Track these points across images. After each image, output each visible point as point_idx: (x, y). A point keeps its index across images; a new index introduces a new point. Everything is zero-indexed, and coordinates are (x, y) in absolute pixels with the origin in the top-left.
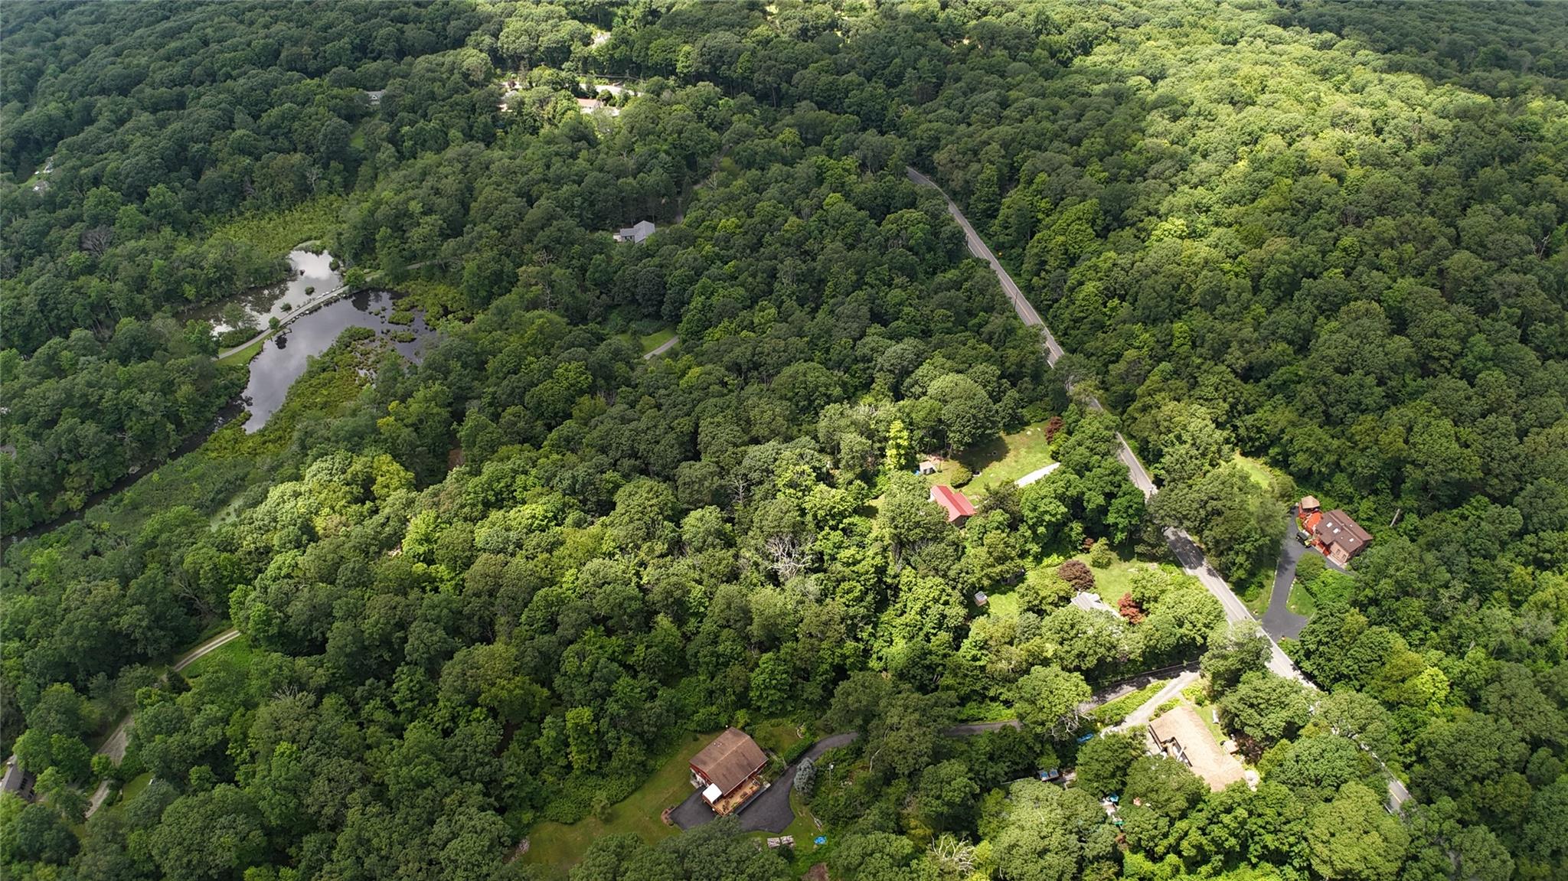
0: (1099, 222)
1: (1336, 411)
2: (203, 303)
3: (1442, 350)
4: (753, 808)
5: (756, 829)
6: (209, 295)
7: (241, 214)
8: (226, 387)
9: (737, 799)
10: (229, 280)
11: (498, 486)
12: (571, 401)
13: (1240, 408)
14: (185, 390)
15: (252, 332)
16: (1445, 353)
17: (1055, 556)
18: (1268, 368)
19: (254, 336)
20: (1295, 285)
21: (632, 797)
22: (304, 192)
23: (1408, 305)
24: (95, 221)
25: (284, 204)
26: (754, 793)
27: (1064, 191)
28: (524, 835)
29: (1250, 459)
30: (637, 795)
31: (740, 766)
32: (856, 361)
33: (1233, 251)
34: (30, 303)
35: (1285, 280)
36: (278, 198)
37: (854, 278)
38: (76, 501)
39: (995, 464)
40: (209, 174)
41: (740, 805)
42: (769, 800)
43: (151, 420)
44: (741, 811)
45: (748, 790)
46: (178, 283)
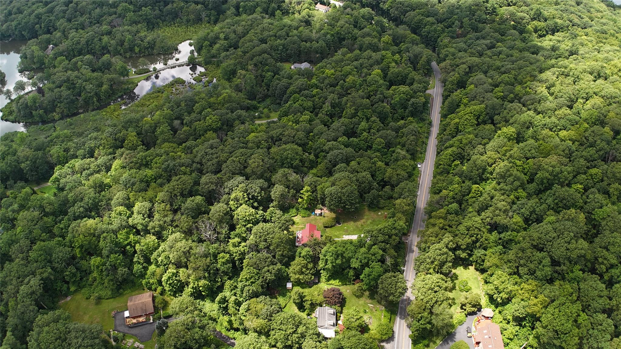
0: (481, 117)
1: (522, 270)
2: (142, 55)
3: (605, 259)
4: (141, 327)
5: (136, 335)
6: (145, 52)
7: (175, 24)
8: (125, 89)
9: (134, 321)
10: (153, 48)
11: (148, 159)
12: (206, 131)
13: (478, 244)
14: (105, 87)
15: (146, 71)
16: (605, 262)
17: (338, 281)
18: (505, 228)
19: (148, 72)
20: (549, 187)
21: (109, 300)
22: (199, 20)
23: (603, 223)
24: (120, 16)
25: (189, 24)
26: (143, 322)
27: (475, 97)
28: (70, 295)
29: (478, 273)
30: (112, 300)
31: (142, 309)
32: (322, 151)
33: (529, 155)
34: (83, 41)
35: (545, 181)
36: (188, 21)
37: (353, 112)
38: (57, 117)
39: (352, 223)
40: (170, 6)
41: (135, 324)
42: (148, 327)
43: (89, 95)
44: (135, 326)
45: (141, 319)
46: (134, 45)
